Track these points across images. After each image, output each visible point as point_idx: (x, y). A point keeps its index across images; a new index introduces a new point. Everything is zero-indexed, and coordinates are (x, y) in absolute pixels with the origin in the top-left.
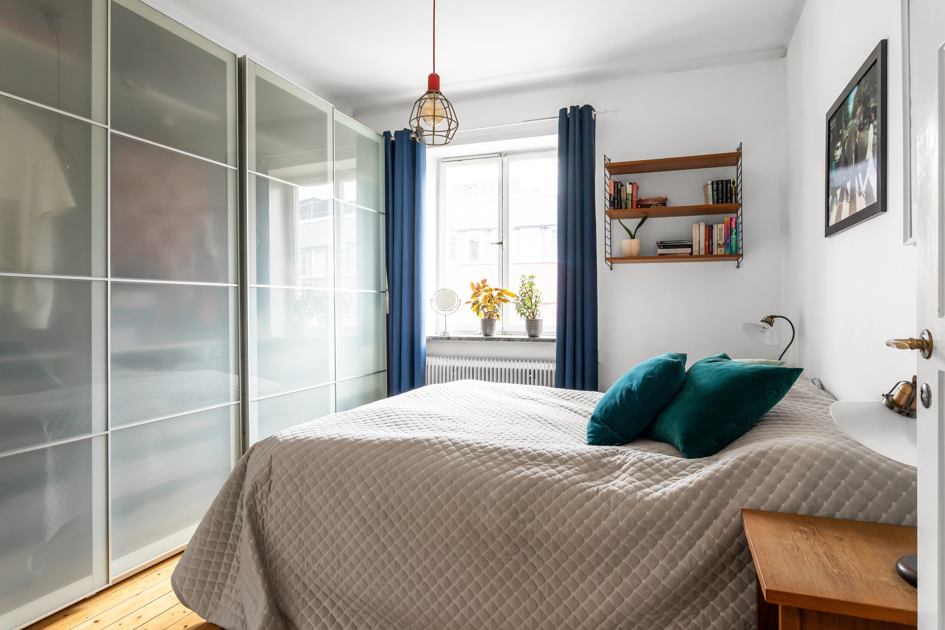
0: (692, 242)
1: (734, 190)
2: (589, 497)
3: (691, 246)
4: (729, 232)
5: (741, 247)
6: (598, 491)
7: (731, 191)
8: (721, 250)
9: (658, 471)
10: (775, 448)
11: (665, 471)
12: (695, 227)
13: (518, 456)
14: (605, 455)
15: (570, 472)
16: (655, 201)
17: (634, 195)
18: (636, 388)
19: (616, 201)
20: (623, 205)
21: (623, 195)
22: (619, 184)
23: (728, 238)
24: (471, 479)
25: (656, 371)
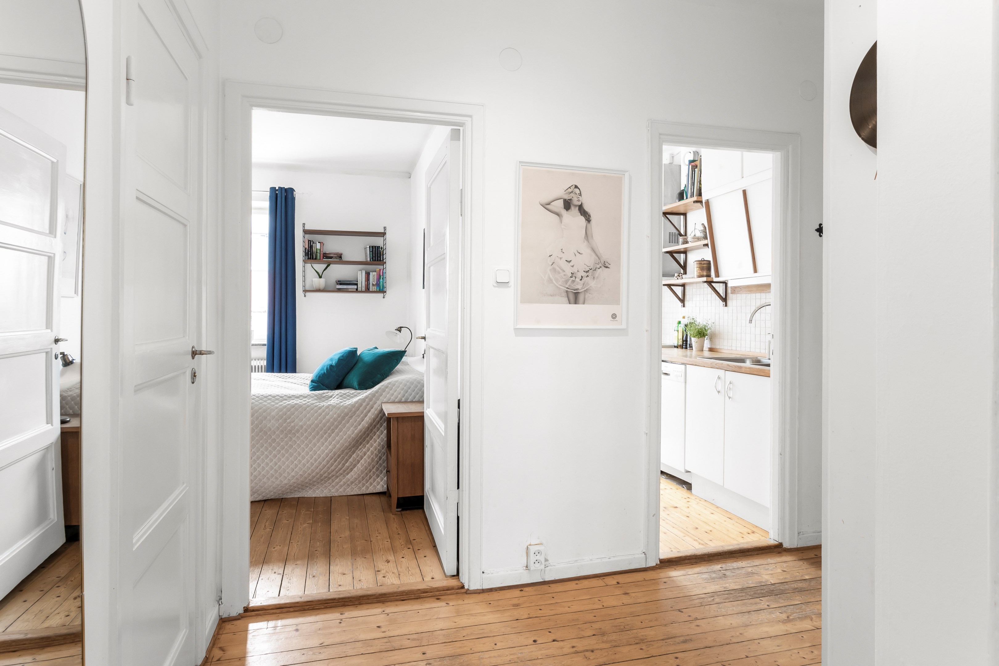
0: (357, 282)
1: (382, 252)
2: (320, 408)
3: (357, 284)
4: (379, 279)
5: (385, 287)
6: (324, 406)
7: (380, 253)
8: (374, 288)
9: (348, 396)
10: (394, 381)
11: (352, 395)
12: (359, 273)
13: (282, 397)
14: (324, 393)
15: (310, 400)
16: (335, 255)
17: (322, 250)
18: (335, 364)
19: (310, 253)
20: (314, 257)
21: (314, 250)
22: (312, 242)
23: (378, 281)
24: (260, 409)
25: (345, 355)
